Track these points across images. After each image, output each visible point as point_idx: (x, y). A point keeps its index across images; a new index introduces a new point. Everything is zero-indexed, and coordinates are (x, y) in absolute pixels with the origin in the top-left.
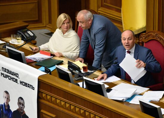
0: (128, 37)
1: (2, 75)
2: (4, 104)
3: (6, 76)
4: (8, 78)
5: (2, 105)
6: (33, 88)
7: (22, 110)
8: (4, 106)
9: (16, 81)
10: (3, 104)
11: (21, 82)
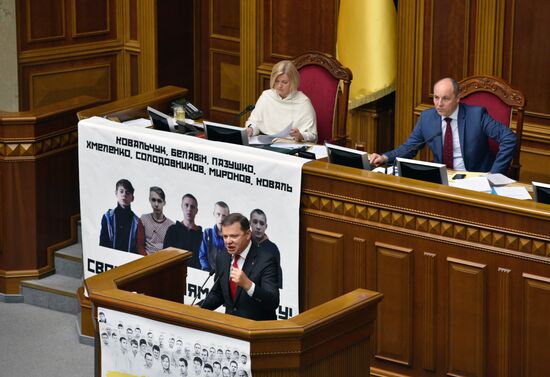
0: (443, 95)
1: (213, 173)
2: (216, 227)
3: (223, 174)
4: (226, 177)
5: (210, 230)
6: (289, 189)
7: (258, 233)
8: (214, 231)
9: (247, 180)
10: (213, 227)
11: (259, 181)
